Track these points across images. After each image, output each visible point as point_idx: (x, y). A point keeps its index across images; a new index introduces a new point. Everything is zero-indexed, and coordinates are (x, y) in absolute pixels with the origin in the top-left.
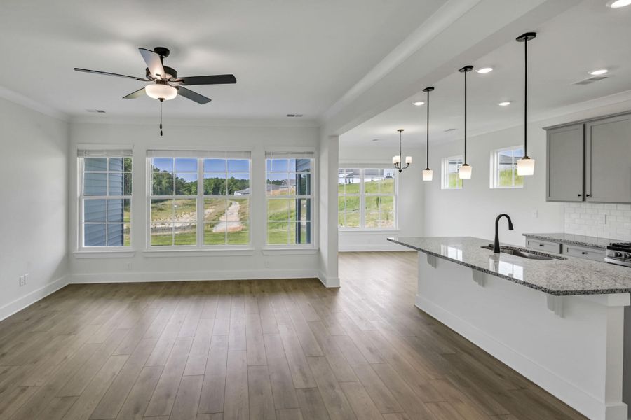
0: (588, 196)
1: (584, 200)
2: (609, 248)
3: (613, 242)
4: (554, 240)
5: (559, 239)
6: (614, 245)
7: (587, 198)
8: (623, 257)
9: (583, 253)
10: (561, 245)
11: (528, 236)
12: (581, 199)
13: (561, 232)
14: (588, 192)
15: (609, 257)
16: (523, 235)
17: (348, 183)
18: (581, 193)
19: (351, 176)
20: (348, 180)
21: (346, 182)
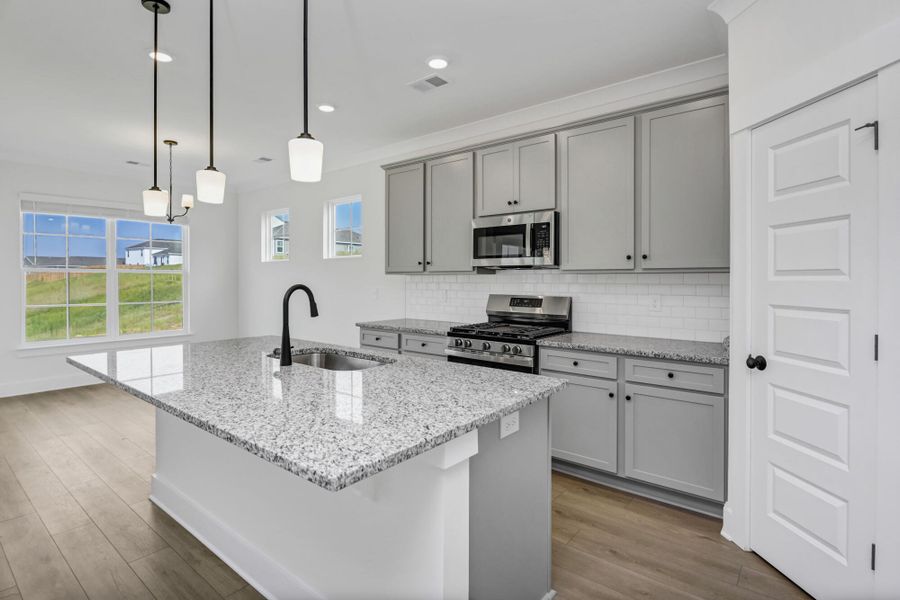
0: (428, 263)
1: (424, 270)
2: (449, 334)
3: (453, 326)
4: (392, 330)
5: (397, 327)
6: (454, 329)
7: (428, 267)
8: (463, 346)
9: (423, 345)
10: (400, 336)
11: (363, 327)
12: (421, 268)
13: (401, 316)
14: (428, 260)
15: (450, 347)
16: (357, 325)
17: (159, 264)
18: (422, 261)
19: (165, 254)
20: (159, 260)
21: (155, 263)
